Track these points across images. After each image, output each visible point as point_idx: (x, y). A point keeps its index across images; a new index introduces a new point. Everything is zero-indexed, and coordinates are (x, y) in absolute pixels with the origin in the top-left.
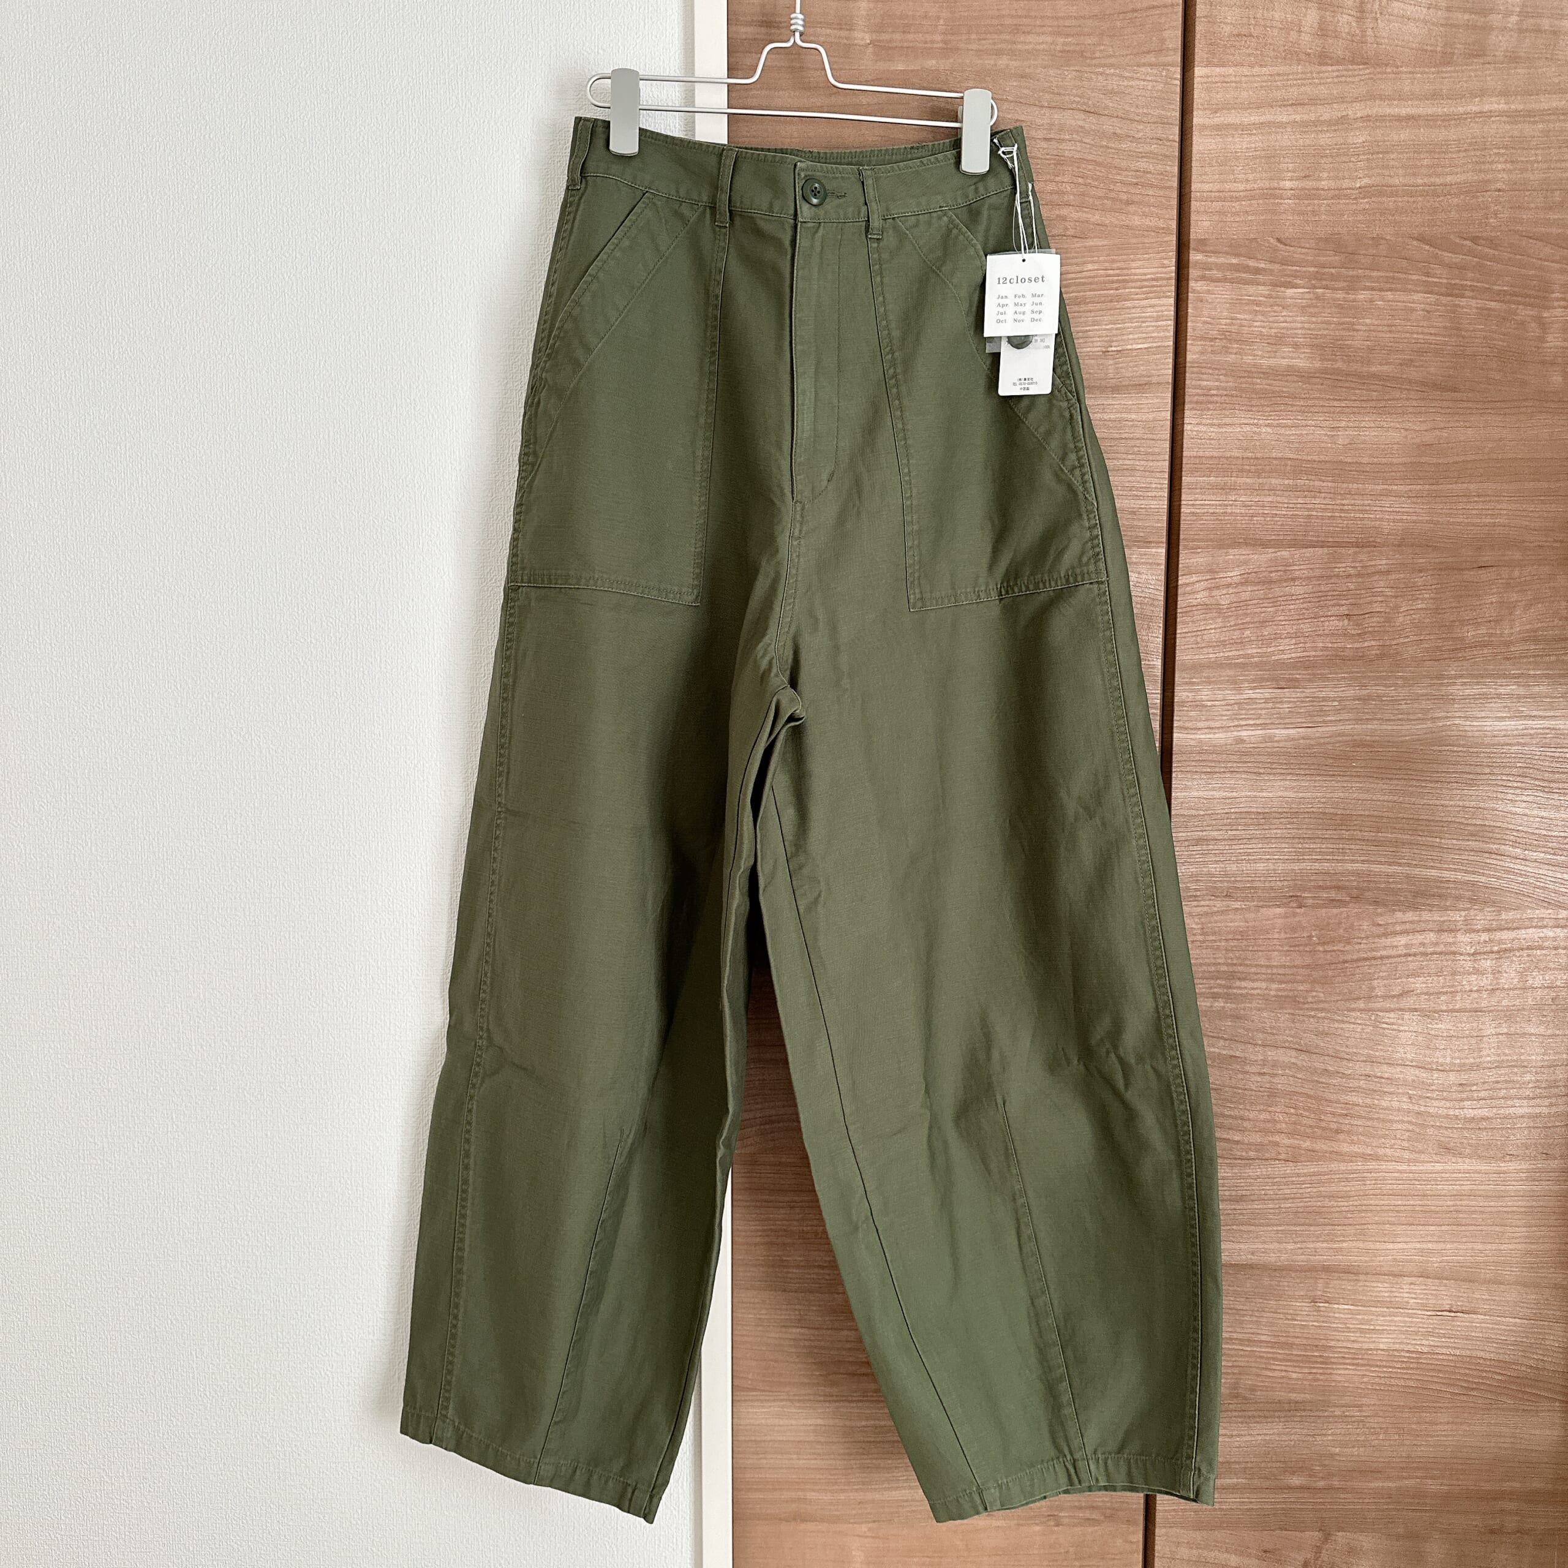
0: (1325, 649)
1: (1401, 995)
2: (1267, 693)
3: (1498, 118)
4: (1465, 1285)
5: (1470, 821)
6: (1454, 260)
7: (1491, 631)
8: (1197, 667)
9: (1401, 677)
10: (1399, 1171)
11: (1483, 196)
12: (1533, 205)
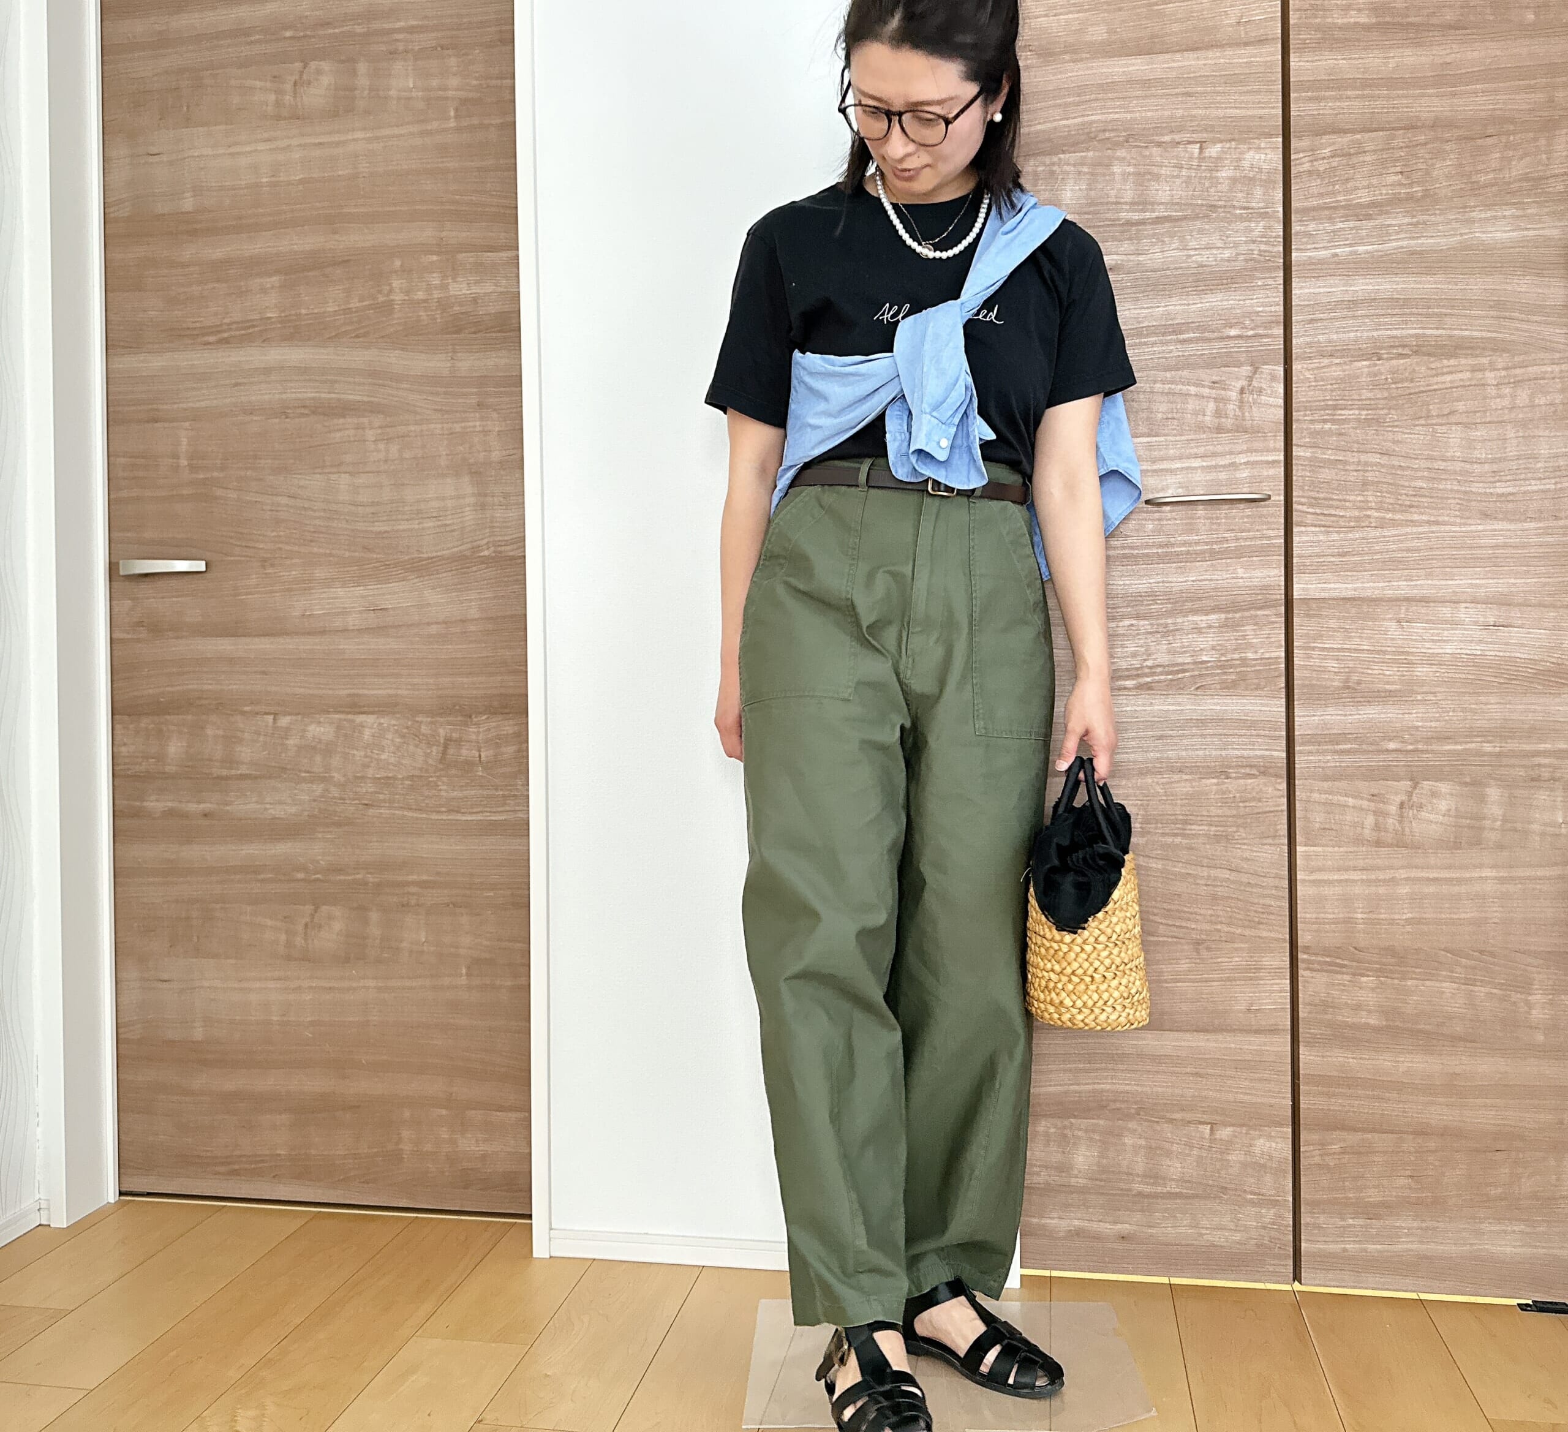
0: (1387, 194)
1: (1449, 414)
2: (1351, 224)
4: (1504, 608)
7: (1497, 176)
8: (1305, 211)
9: (1439, 209)
10: (1454, 532)
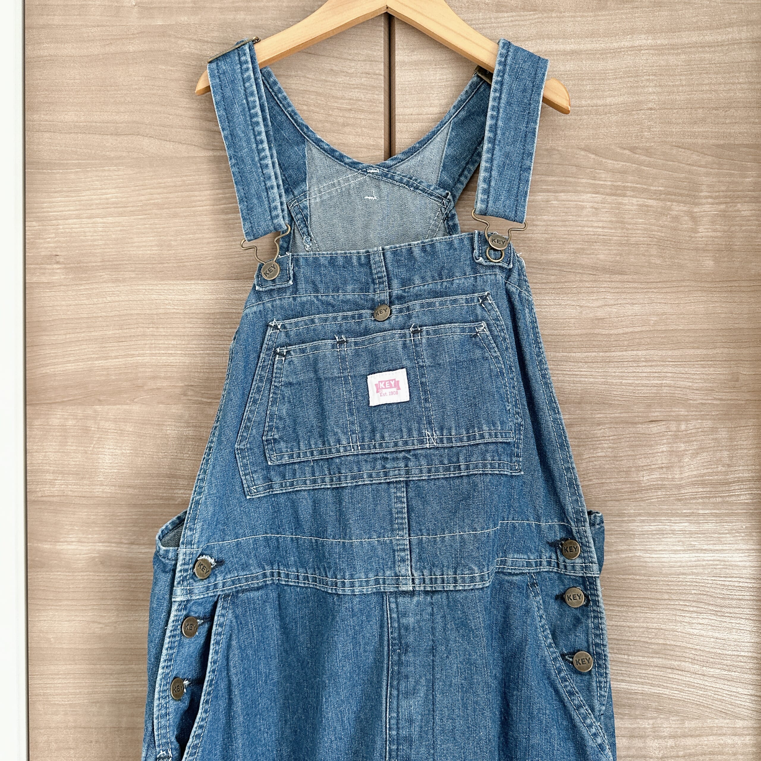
3: (647, 51)
5: (653, 641)
6: (616, 166)
7: (663, 476)
11: (638, 114)
12: (680, 121)
